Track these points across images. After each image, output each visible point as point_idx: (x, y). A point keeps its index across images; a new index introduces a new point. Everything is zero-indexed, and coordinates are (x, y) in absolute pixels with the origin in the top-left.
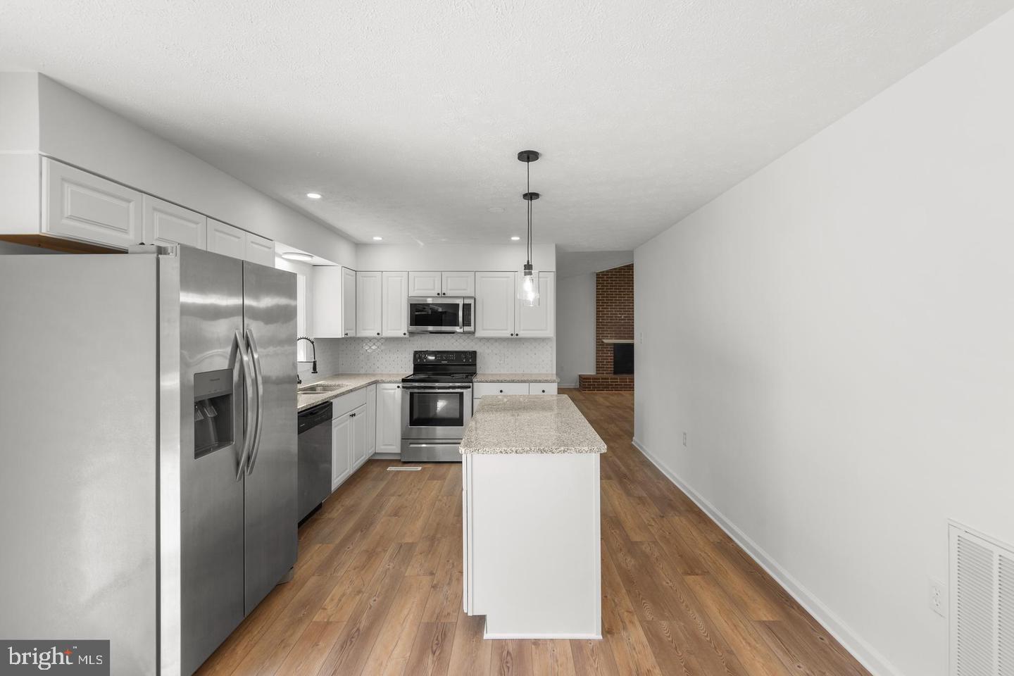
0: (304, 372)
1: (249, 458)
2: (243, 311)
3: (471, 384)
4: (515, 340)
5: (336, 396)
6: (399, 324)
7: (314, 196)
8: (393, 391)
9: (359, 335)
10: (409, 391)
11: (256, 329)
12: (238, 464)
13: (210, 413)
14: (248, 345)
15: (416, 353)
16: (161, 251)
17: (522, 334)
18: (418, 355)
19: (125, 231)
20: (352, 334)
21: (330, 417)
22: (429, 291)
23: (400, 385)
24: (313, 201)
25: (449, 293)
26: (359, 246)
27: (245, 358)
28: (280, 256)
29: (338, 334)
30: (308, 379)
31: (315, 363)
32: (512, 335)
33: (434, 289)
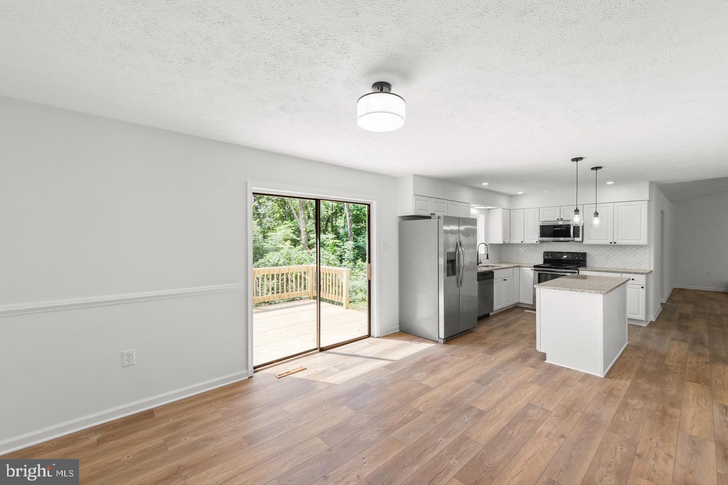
0: (482, 258)
1: (461, 281)
2: (459, 231)
3: (577, 271)
4: (613, 245)
5: (496, 269)
6: (534, 236)
7: (485, 184)
8: (528, 272)
9: (511, 242)
10: (537, 272)
11: (464, 240)
12: (458, 283)
13: (450, 265)
14: (460, 245)
15: (545, 253)
16: (439, 218)
17: (619, 242)
18: (546, 254)
19: (428, 210)
20: (507, 242)
21: (493, 278)
22: (552, 217)
23: (533, 269)
24: (485, 186)
25: (565, 218)
26: (511, 197)
27: (460, 250)
28: (473, 207)
29: (501, 242)
30: (485, 262)
31: (487, 255)
32: (611, 243)
33: (555, 217)
